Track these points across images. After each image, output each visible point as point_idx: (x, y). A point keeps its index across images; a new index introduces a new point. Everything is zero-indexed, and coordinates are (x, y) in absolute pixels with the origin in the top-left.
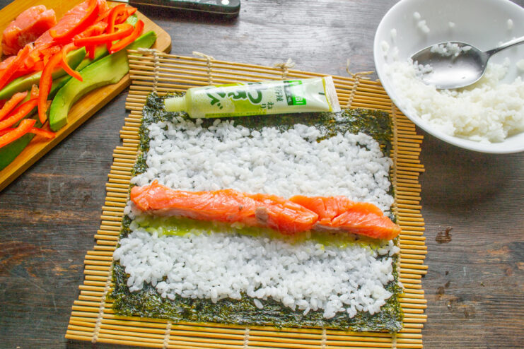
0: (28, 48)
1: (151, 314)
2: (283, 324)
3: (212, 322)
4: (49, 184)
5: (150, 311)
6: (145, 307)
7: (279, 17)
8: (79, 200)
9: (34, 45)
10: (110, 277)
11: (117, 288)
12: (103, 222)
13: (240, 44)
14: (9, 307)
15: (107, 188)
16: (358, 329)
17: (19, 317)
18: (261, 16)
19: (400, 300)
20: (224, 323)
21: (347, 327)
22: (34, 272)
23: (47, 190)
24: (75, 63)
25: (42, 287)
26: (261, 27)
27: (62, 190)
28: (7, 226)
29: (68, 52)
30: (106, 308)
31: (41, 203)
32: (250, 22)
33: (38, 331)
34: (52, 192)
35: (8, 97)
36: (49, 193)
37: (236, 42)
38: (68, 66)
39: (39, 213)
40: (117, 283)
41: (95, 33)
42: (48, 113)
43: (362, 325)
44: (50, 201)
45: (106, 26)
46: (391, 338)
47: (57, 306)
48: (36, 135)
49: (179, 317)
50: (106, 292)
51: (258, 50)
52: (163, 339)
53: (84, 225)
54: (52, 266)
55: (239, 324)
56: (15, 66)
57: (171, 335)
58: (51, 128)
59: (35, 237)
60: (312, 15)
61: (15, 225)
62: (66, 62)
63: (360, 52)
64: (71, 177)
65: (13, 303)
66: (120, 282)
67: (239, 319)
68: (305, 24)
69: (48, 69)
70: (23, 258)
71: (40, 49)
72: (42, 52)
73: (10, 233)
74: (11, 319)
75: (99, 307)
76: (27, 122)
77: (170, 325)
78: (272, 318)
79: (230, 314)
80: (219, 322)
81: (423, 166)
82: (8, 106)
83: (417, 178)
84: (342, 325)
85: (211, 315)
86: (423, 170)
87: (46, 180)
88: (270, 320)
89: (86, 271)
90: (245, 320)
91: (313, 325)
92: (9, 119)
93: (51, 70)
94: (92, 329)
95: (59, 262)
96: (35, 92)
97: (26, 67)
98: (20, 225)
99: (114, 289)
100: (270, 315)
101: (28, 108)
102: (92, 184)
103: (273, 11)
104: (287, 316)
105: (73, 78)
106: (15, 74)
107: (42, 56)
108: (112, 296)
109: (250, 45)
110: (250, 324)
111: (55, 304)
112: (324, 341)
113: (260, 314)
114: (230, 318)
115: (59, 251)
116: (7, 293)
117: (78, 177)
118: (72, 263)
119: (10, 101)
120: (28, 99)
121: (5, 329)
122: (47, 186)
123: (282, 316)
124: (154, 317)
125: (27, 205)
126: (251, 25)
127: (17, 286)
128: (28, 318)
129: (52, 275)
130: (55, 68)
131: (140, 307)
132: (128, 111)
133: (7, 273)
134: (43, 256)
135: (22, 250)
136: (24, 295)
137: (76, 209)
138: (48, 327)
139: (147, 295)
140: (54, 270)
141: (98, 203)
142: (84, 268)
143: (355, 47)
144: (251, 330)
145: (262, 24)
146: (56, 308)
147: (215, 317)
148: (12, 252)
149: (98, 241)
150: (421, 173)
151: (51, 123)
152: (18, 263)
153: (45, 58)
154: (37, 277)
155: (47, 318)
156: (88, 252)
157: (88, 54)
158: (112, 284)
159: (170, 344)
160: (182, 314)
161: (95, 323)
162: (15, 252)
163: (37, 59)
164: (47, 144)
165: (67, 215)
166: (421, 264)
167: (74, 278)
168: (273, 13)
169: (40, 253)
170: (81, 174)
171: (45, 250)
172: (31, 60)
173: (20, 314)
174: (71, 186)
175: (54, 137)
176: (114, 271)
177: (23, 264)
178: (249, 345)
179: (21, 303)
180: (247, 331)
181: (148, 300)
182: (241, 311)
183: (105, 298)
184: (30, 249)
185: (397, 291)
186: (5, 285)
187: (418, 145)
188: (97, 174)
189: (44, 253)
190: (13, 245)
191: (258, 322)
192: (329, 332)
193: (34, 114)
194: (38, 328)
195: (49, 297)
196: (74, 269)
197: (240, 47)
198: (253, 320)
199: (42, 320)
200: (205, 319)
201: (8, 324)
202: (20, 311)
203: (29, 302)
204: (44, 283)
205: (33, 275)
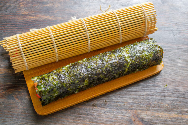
14: (6, 113)
17: (10, 118)
22: (17, 97)
25: (21, 105)
51: (119, 1)
54: (25, 95)
63: (166, 4)
65: (7, 111)
70: (12, 91)
74: (7, 118)
111: (27, 113)
116: (5, 107)
121: (4, 123)
127: (9, 104)
128: (14, 119)
129: (25, 99)
133: (5, 97)
135: (12, 87)
136: (12, 108)
138: (23, 122)
143: (163, 2)
152: (10, 93)
154: (19, 100)
155: (23, 119)
169: (20, 89)
173: (10, 116)
179: (11, 111)
184: (16, 87)
186: (4, 103)
194: (19, 123)
195: (24, 109)
199: (21, 120)
201: (5, 121)
202: (11, 115)
203: (15, 111)
204: (21, 103)
205: (17, 99)
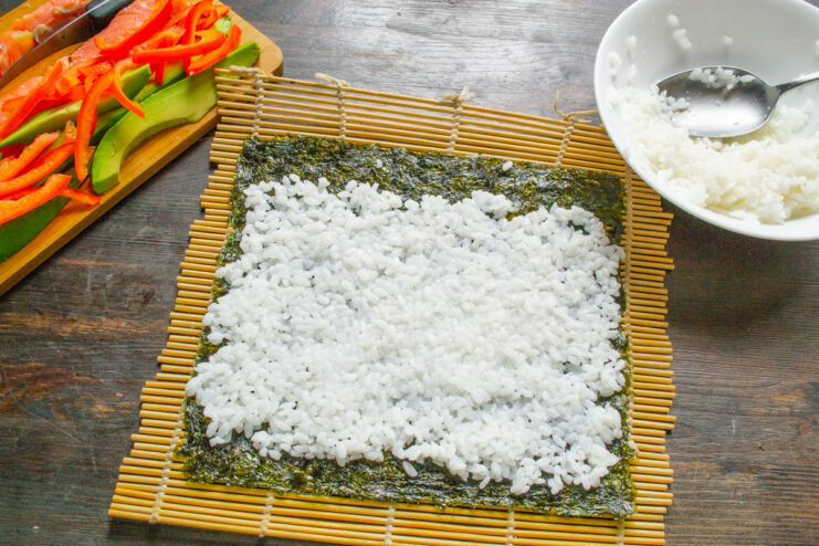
0: (61, 65)
1: (242, 482)
2: (447, 501)
3: (338, 496)
4: (90, 276)
5: (241, 476)
6: (233, 470)
7: (451, 25)
8: (136, 302)
9: (70, 60)
10: (181, 423)
11: (191, 438)
12: (171, 337)
13: (389, 65)
14: (23, 465)
15: (179, 284)
16: (565, 511)
17: (38, 481)
18: (424, 22)
19: (632, 468)
20: (355, 497)
21: (547, 508)
22: (62, 411)
23: (86, 285)
24: (134, 89)
25: (74, 436)
26: (422, 39)
27: (108, 286)
28: (22, 340)
29: (122, 72)
30: (173, 470)
31: (76, 305)
32: (407, 31)
33: (67, 503)
34: (94, 289)
35: (29, 139)
36: (88, 290)
37: (384, 62)
38: (123, 94)
39: (73, 321)
40: (190, 432)
41: (165, 43)
42: (90, 166)
43: (570, 505)
44: (90, 302)
45: (183, 32)
46: (615, 527)
47: (98, 465)
48: (70, 199)
49: (288, 486)
50: (174, 446)
51: (417, 74)
52: (260, 520)
53: (143, 340)
54: (91, 403)
55: (379, 500)
56: (40, 93)
57: (273, 515)
58: (95, 189)
59: (65, 357)
60: (503, 23)
61: (35, 339)
62: (119, 86)
63: (577, 81)
64: (122, 265)
65: (29, 458)
66: (196, 430)
67: (379, 491)
68: (491, 36)
69: (92, 97)
70: (45, 389)
71: (79, 66)
72: (83, 71)
73: (27, 350)
74: (26, 484)
75: (161, 468)
76: (56, 179)
77: (271, 499)
78: (431, 491)
79: (365, 483)
80: (348, 497)
81: (671, 261)
82: (28, 153)
83: (661, 279)
84: (539, 505)
85: (336, 484)
86: (672, 267)
87: (84, 269)
88: (427, 495)
89: (142, 412)
90: (389, 494)
91: (494, 503)
92: (29, 174)
93: (96, 100)
94: (150, 503)
95: (102, 396)
96: (71, 132)
97: (57, 93)
98: (43, 338)
99: (186, 440)
100: (427, 487)
101: (59, 157)
102: (155, 278)
103: (443, 15)
104: (454, 490)
105: (130, 113)
106: (40, 103)
107: (82, 77)
108: (183, 452)
109: (405, 66)
110: (397, 501)
111: (94, 462)
112: (511, 530)
113: (412, 485)
114: (366, 490)
115: (102, 380)
116: (20, 444)
117: (134, 266)
118: (122, 399)
119: (31, 147)
120: (59, 144)
121: (18, 499)
122: (86, 280)
123: (447, 489)
124: (247, 486)
125: (55, 308)
126: (408, 35)
127: (36, 433)
128: (52, 483)
129: (90, 416)
130: (102, 96)
131: (225, 470)
132: (214, 166)
133: (20, 412)
134: (77, 387)
135: (45, 377)
136: (46, 446)
137: (131, 315)
138: (83, 496)
139: (237, 451)
140: (94, 410)
141: (165, 307)
142: (140, 408)
143: (569, 73)
144: (398, 510)
145: (425, 34)
146: (95, 469)
147: (342, 488)
148: (29, 379)
149: (163, 366)
150: (668, 271)
151: (94, 182)
152: (39, 398)
153: (86, 81)
154: (68, 419)
155: (82, 483)
156: (148, 383)
157: (153, 76)
158: (183, 433)
159: (270, 528)
160: (291, 482)
161: (155, 492)
162: (35, 379)
163: (74, 81)
164: (87, 213)
165: (115, 324)
166: (665, 413)
167: (125, 422)
168: (443, 18)
169: (72, 383)
170: (139, 261)
171: (80, 378)
172: (65, 83)
173: (39, 476)
174: (123, 280)
175: (98, 203)
176: (187, 413)
177: (46, 400)
178: (394, 534)
179: (41, 459)
180: (392, 511)
181: (239, 459)
182: (383, 479)
183: (171, 454)
184: (58, 375)
185: (626, 455)
186: (18, 430)
187: (665, 229)
188: (162, 262)
189: (79, 383)
190: (30, 370)
191: (408, 497)
192: (519, 516)
193: (68, 166)
194: (67, 499)
195: (85, 451)
196: (124, 408)
197: (389, 70)
198: (402, 494)
199: (73, 487)
200: (327, 490)
201: (21, 491)
202: (39, 471)
203: (54, 458)
204: (77, 429)
205: (62, 417)
